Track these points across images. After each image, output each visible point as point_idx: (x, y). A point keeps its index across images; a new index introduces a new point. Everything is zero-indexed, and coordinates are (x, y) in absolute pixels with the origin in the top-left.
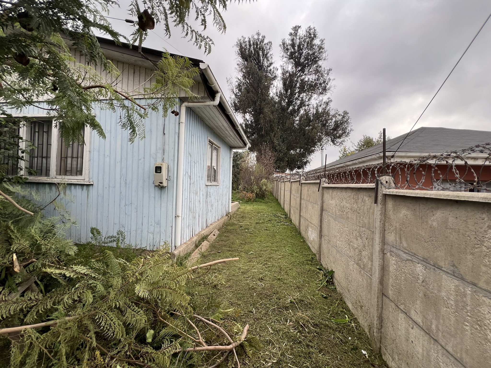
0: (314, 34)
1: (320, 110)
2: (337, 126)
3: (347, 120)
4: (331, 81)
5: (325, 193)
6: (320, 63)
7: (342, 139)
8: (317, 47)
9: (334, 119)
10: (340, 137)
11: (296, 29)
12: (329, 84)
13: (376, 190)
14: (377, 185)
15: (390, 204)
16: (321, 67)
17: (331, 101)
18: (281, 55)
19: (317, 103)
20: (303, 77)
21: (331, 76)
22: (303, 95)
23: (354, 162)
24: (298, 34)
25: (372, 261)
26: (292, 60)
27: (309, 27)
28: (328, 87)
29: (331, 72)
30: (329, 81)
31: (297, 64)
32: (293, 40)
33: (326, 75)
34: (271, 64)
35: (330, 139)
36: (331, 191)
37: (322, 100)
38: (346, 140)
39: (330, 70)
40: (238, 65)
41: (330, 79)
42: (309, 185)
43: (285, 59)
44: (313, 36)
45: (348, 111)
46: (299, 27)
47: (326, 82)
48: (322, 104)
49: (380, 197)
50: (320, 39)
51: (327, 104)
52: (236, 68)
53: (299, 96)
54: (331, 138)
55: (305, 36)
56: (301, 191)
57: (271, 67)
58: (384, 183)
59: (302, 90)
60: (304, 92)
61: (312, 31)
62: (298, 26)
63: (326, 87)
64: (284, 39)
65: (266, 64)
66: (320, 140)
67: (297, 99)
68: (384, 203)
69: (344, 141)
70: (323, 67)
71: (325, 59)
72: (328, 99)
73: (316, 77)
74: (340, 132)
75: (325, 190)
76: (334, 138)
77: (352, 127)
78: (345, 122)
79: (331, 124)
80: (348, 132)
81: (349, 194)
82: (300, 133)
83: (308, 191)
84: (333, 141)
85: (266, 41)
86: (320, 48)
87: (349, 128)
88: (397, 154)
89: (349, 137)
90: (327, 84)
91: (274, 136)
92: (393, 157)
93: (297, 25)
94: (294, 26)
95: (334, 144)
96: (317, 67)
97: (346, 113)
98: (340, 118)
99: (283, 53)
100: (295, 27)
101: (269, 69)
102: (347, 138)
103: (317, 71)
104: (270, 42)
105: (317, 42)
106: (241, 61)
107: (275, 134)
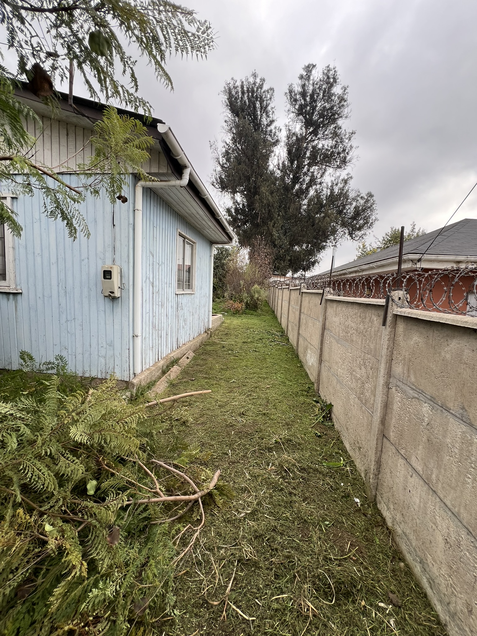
0: (334, 78)
1: (336, 190)
2: (357, 213)
3: (371, 206)
4: (353, 149)
5: (328, 307)
6: (340, 122)
7: (362, 232)
8: (336, 98)
9: (354, 204)
10: (360, 229)
11: (309, 68)
12: (351, 153)
13: (385, 308)
14: (387, 302)
15: (401, 327)
16: (340, 128)
17: (351, 178)
18: (287, 109)
19: (332, 181)
20: (316, 142)
21: (354, 142)
22: (314, 169)
23: (371, 265)
24: (312, 78)
25: (375, 396)
26: (301, 117)
27: (328, 67)
28: (348, 158)
29: (354, 136)
30: (351, 149)
31: (308, 123)
32: (303, 86)
33: (347, 141)
34: (272, 122)
35: (347, 231)
36: (335, 305)
37: (339, 177)
38: (367, 233)
39: (352, 133)
40: (226, 121)
41: (351, 147)
42: (310, 296)
43: (292, 115)
44: (332, 80)
45: (373, 194)
46: (314, 66)
47: (347, 151)
48: (339, 181)
49: (389, 319)
50: (342, 86)
51: (346, 182)
52: (223, 127)
53: (308, 170)
54: (349, 230)
55: (320, 80)
56: (301, 302)
57: (272, 127)
58: (396, 299)
59: (313, 161)
60: (316, 164)
61: (332, 72)
62: (312, 65)
63: (345, 158)
64: (292, 84)
65: (265, 121)
66: (334, 232)
67: (305, 174)
68: (394, 325)
69: (365, 234)
70: (343, 128)
71: (346, 117)
72: (348, 175)
73: (334, 142)
74: (361, 222)
75: (329, 303)
76: (353, 230)
77: (377, 216)
78: (369, 208)
79: (350, 210)
80: (371, 222)
81: (356, 310)
82: (307, 222)
83: (309, 302)
84: (351, 234)
85: (265, 87)
86: (342, 99)
87: (373, 217)
88: (426, 257)
89: (372, 230)
90: (348, 153)
91: (273, 226)
92: (419, 260)
93: (311, 63)
94: (307, 65)
95: (352, 238)
96: (335, 128)
97: (370, 195)
98: (362, 202)
99: (289, 106)
100: (308, 67)
101: (269, 129)
102: (370, 231)
103: (335, 134)
104: (272, 89)
105: (337, 90)
106: (230, 116)
107: (274, 224)
